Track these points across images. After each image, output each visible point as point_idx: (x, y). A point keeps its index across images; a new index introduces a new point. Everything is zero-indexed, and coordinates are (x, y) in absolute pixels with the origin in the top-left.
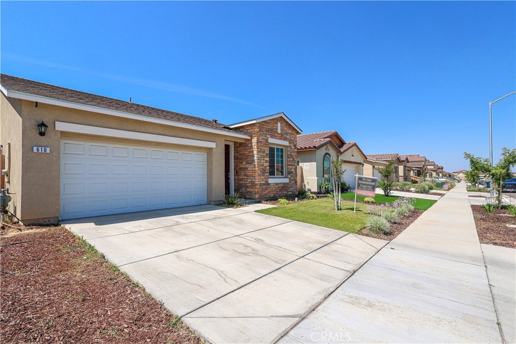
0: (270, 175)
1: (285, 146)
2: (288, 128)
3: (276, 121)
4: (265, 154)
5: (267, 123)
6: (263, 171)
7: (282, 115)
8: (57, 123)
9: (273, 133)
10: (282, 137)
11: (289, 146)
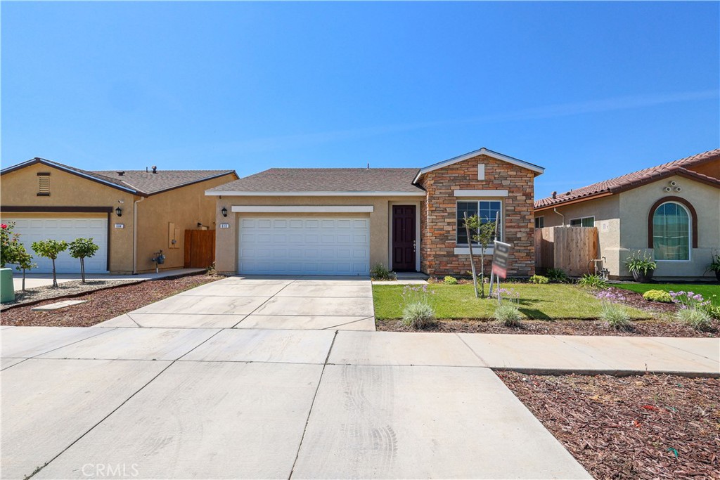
0: (458, 242)
1: (501, 198)
2: (507, 168)
3: (474, 162)
4: (446, 214)
5: (452, 169)
6: (444, 238)
7: (483, 152)
8: (233, 207)
9: (468, 181)
10: (488, 184)
11: (509, 197)
